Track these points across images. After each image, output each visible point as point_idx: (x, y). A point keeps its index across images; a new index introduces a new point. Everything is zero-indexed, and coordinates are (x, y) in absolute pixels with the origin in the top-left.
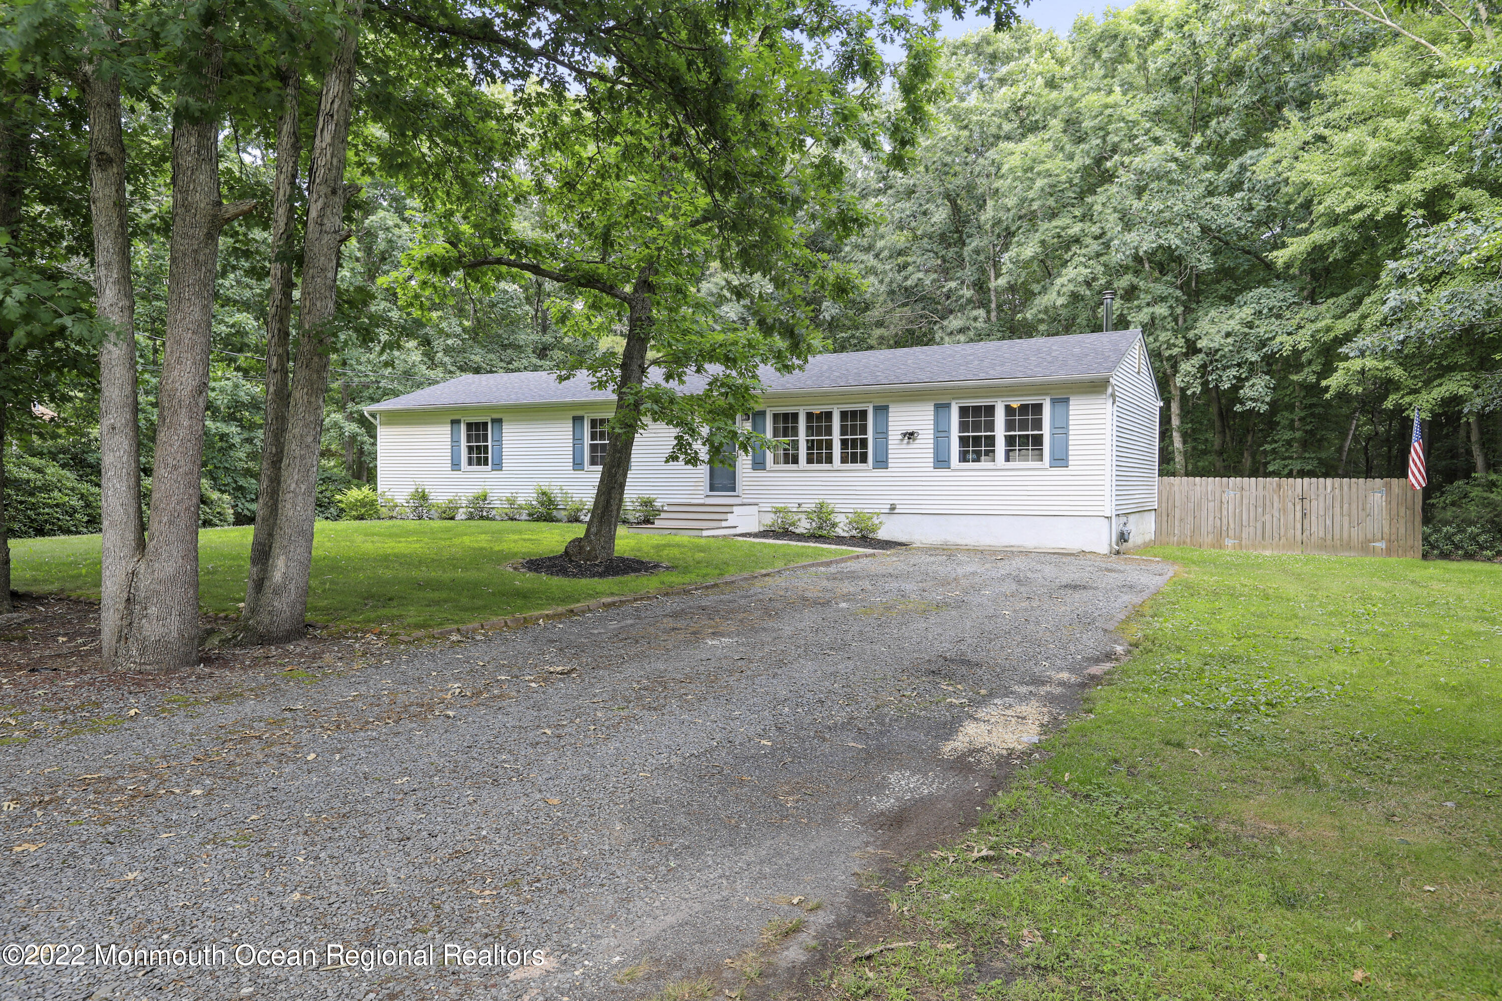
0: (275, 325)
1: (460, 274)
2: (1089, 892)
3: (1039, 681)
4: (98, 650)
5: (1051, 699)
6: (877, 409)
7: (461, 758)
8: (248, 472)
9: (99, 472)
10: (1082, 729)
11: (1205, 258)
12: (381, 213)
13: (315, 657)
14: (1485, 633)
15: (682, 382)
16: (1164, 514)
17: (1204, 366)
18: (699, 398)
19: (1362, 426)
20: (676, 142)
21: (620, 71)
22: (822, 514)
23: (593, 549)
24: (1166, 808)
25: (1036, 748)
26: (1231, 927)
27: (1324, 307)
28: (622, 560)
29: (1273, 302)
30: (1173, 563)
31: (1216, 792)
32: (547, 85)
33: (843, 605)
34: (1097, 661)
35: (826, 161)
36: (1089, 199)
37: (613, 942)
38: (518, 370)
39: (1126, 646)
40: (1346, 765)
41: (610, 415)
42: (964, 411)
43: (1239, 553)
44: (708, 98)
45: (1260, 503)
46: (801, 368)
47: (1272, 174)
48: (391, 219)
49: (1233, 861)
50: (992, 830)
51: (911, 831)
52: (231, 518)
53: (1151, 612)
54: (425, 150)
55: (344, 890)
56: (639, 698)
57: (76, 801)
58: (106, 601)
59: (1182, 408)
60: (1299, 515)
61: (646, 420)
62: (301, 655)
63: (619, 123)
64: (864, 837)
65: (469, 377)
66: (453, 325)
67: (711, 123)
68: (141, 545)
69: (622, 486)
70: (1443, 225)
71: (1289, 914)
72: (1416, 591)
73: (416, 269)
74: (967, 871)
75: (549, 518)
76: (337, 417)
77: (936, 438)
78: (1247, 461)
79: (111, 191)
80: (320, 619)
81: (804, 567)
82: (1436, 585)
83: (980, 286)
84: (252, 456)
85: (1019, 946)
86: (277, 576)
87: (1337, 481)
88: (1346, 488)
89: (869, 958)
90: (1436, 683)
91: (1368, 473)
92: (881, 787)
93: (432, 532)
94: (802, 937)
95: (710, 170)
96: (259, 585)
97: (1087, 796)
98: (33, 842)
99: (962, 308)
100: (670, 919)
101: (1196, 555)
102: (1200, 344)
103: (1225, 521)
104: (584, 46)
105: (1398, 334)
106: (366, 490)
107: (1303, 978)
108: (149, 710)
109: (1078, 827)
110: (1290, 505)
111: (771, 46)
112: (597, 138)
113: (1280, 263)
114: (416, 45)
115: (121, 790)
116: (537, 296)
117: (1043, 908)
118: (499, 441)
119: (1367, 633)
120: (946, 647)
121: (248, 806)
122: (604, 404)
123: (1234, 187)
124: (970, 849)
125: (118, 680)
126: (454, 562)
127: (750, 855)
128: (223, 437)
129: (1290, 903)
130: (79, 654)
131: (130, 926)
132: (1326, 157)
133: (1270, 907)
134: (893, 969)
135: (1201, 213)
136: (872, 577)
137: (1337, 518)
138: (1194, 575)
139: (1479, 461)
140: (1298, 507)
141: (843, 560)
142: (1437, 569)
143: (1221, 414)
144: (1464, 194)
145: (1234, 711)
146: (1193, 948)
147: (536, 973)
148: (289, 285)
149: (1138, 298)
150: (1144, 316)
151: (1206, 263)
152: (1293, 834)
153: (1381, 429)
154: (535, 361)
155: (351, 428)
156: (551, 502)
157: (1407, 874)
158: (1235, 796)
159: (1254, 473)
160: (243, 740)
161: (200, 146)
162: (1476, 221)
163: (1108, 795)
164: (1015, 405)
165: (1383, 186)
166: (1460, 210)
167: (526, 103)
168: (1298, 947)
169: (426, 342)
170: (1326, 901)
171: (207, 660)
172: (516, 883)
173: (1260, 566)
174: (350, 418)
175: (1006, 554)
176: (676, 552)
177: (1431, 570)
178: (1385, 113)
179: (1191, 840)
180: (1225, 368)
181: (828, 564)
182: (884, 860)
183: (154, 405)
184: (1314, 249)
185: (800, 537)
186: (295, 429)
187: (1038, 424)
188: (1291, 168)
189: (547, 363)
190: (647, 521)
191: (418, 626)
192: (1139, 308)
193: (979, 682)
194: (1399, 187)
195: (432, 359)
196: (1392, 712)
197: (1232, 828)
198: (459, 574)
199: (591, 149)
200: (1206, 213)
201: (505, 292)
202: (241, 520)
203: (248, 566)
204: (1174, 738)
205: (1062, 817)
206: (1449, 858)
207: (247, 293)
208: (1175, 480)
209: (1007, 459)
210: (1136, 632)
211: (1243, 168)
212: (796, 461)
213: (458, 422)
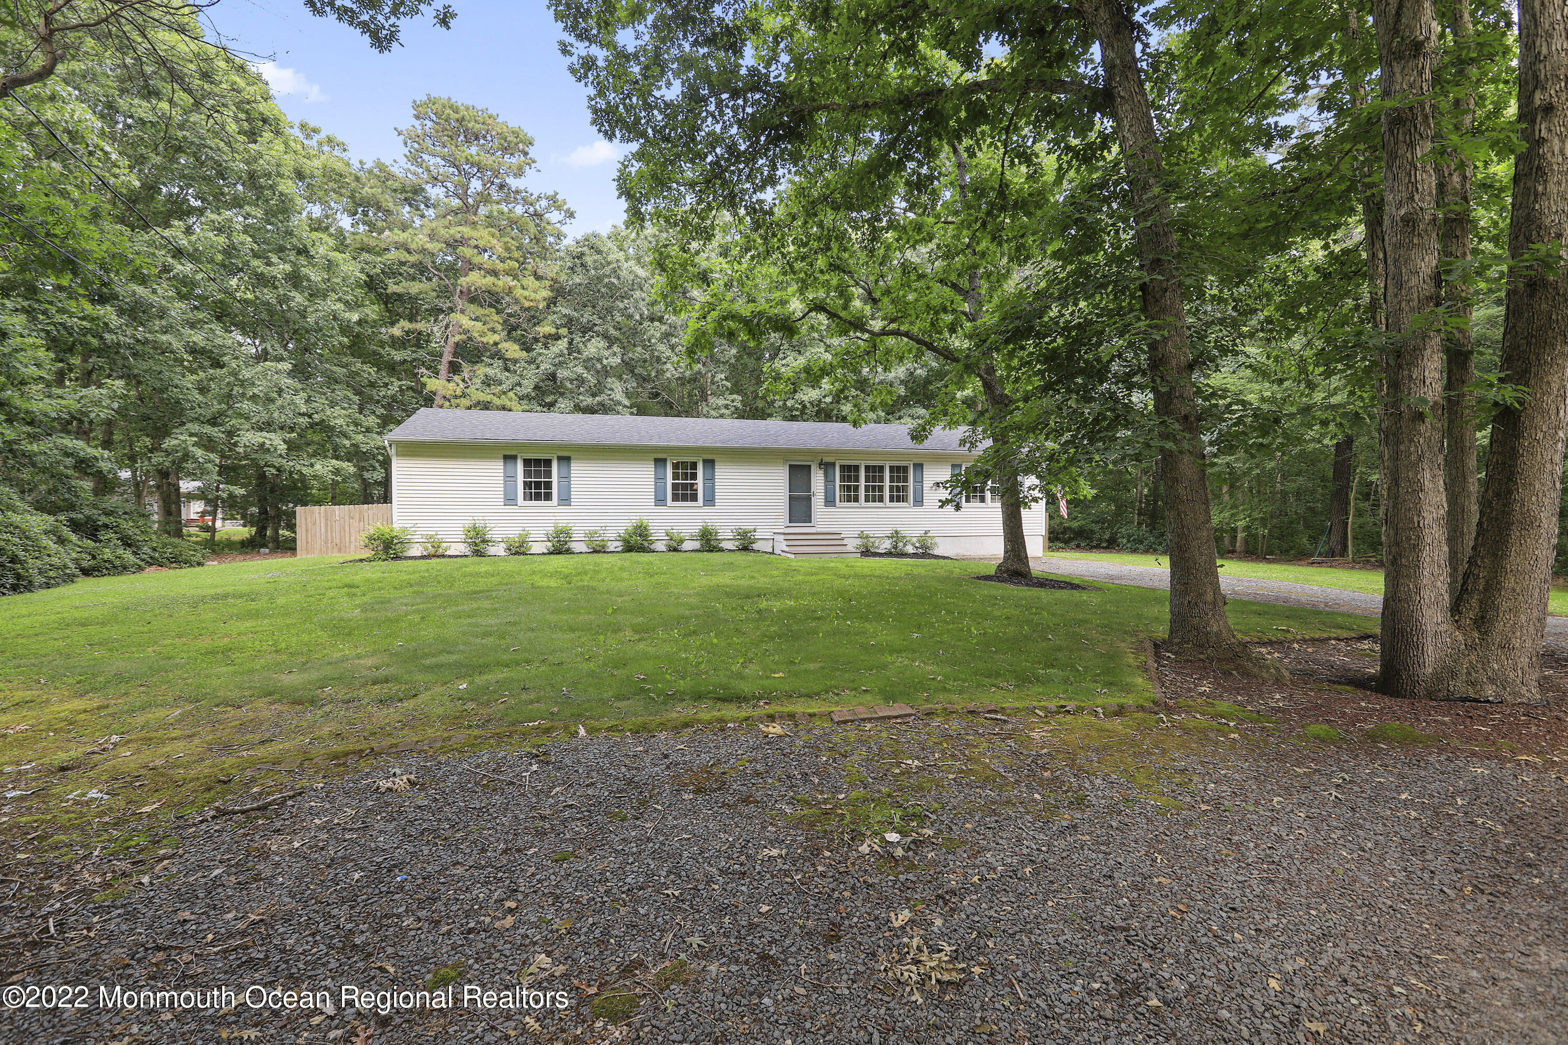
6: (916, 465)
118: (566, 477)
185: (883, 555)
209: (992, 502)
212: (856, 500)
213: (513, 458)
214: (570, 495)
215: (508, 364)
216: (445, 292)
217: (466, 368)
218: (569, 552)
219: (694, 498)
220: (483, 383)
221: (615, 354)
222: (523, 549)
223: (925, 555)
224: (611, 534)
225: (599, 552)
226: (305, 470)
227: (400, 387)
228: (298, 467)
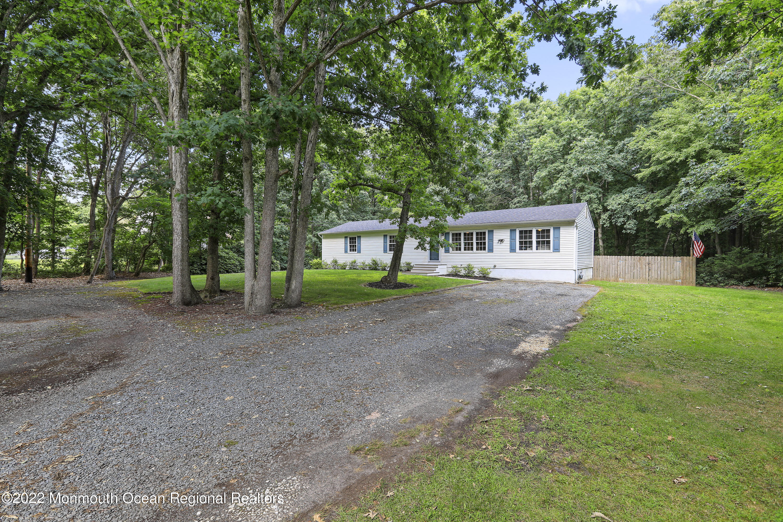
0: (293, 208)
1: (348, 189)
2: (566, 403)
3: (548, 328)
4: (244, 308)
5: (553, 335)
6: (489, 231)
7: (349, 347)
8: (284, 254)
9: (244, 254)
10: (564, 346)
11: (610, 177)
12: (325, 171)
13: (304, 313)
14: (721, 314)
15: (420, 223)
16: (596, 269)
17: (611, 216)
18: (426, 228)
19: (672, 237)
20: (418, 143)
21: (401, 121)
22: (469, 268)
23: (390, 280)
24: (596, 375)
25: (547, 352)
26: (620, 418)
27: (657, 194)
28: (400, 283)
29: (636, 193)
30: (599, 287)
31: (615, 370)
32: (377, 127)
33: (477, 300)
34: (570, 322)
35: (471, 147)
36: (566, 157)
37: (399, 410)
38: (366, 220)
39: (581, 317)
40: (666, 362)
41: (396, 234)
42: (521, 232)
43: (625, 283)
44: (430, 129)
45: (633, 265)
46: (461, 217)
47: (635, 147)
48: (328, 172)
49: (621, 394)
50: (531, 380)
51: (501, 380)
52: (280, 268)
53: (591, 304)
54: (338, 151)
55: (315, 387)
56: (406, 330)
57: (238, 354)
58: (246, 293)
59: (602, 231)
60: (647, 270)
61: (408, 236)
62: (300, 312)
63: (400, 138)
64: (485, 381)
65: (351, 222)
66: (346, 206)
67: (431, 137)
68: (255, 277)
69: (400, 258)
70: (703, 164)
71: (643, 415)
72: (694, 298)
73: (335, 188)
74: (522, 394)
75: (375, 269)
76: (310, 236)
77: (511, 242)
78: (627, 250)
79: (248, 169)
80: (305, 301)
81: (463, 287)
82: (701, 296)
83: (526, 188)
84: (285, 249)
85: (540, 421)
86: (293, 287)
87: (662, 257)
88: (666, 260)
89: (486, 422)
90: (701, 332)
91: (674, 254)
92: (491, 364)
93: (339, 273)
94: (463, 413)
95: (430, 152)
96: (288, 289)
97: (567, 370)
98: (227, 365)
99: (519, 195)
100: (417, 404)
101: (608, 284)
102: (609, 208)
103: (619, 272)
104: (389, 114)
105: (686, 204)
106: (318, 259)
107: (648, 437)
108: (258, 327)
109: (563, 380)
110: (644, 266)
111: (452, 110)
112: (392, 142)
113: (639, 177)
114: (336, 118)
115: (250, 351)
116: (372, 194)
117: (549, 408)
118: (360, 243)
119: (674, 313)
120: (514, 315)
121: (286, 358)
122: (394, 231)
123: (620, 151)
124: (523, 386)
125: (249, 317)
126: (345, 283)
127: (444, 385)
128: (278, 243)
129: (643, 410)
130: (238, 309)
131: (253, 392)
132: (656, 140)
133: (636, 411)
134: (495, 426)
135: (607, 160)
136: (488, 291)
137: (662, 271)
138: (607, 291)
139: (719, 251)
140: (647, 267)
141: (477, 285)
142: (701, 290)
143: (617, 233)
144: (711, 152)
145: (622, 341)
146: (605, 425)
147: (374, 418)
148: (297, 195)
149: (585, 191)
150: (587, 197)
151: (610, 178)
152: (645, 386)
153: (679, 238)
154: (372, 216)
155: (315, 239)
156: (376, 264)
157: (690, 402)
158: (622, 371)
159: (630, 254)
160: (284, 338)
161: (273, 154)
162: (716, 162)
163: (574, 370)
164: (540, 230)
165: (679, 150)
166: (710, 159)
167: (371, 133)
168: (646, 426)
169: (337, 211)
170: (657, 410)
171: (273, 312)
172: (367, 389)
173: (632, 288)
174: (314, 236)
175: (537, 283)
176: (418, 281)
177: (699, 291)
178: (679, 123)
179: (605, 387)
180: (618, 218)
181: (472, 286)
182: (491, 389)
183: (259, 233)
184: (652, 173)
185: (461, 276)
186: (298, 240)
187: (548, 237)
188: (642, 145)
189: (376, 217)
190: (408, 270)
191: (335, 304)
192: (585, 195)
193: (526, 328)
194: (685, 150)
195: (339, 217)
196: (684, 343)
197: (621, 383)
198: (347, 287)
199: (391, 146)
200: (610, 160)
201: (363, 194)
202: (282, 269)
203: (285, 283)
204: (599, 350)
205: (557, 377)
206: (706, 397)
207: (285, 198)
208: (600, 257)
209: (537, 249)
210: (585, 311)
211: (624, 145)
212: (460, 250)
213: (347, 237)
214: (360, 249)
223: (484, 278)
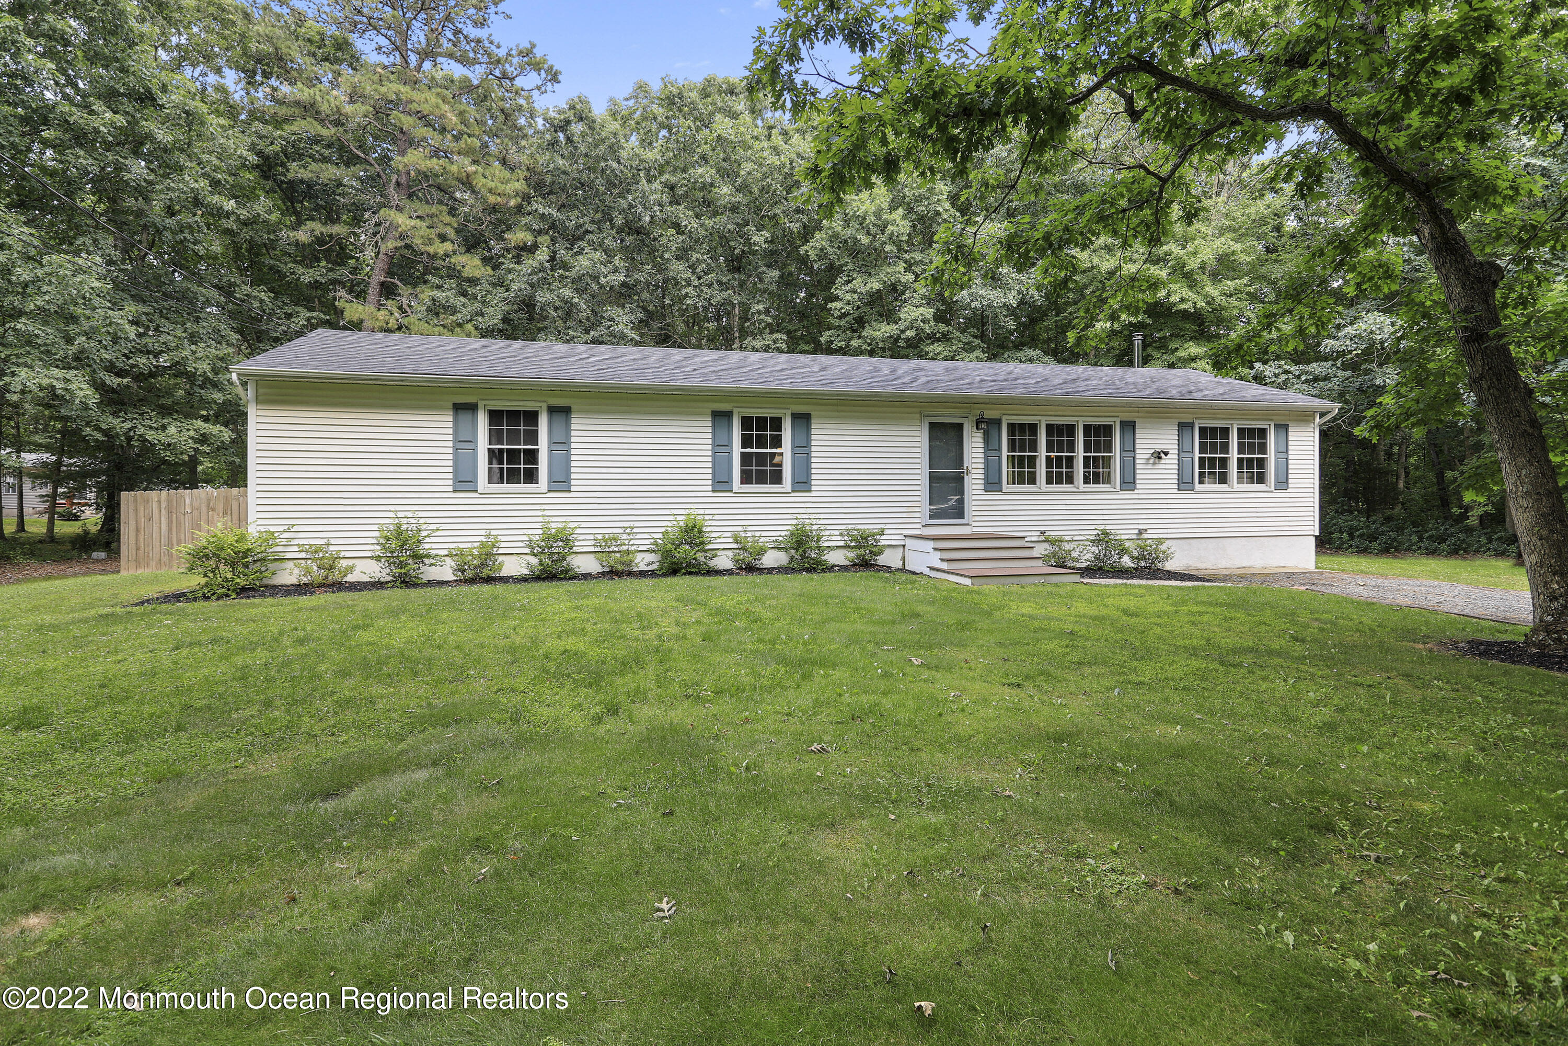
6: (1124, 424)
42: (1202, 432)
77: (1180, 459)
118: (562, 443)
164: (1245, 429)
187: (1263, 448)
209: (1238, 482)
212: (1032, 480)
213: (472, 408)
214: (568, 473)
215: (465, 286)
216: (374, 181)
217: (404, 290)
218: (567, 575)
219: (777, 478)
220: (429, 310)
221: (616, 270)
222: (486, 572)
223: (1153, 572)
224: (642, 541)
225: (620, 574)
226: (151, 436)
227: (308, 320)
228: (141, 430)
